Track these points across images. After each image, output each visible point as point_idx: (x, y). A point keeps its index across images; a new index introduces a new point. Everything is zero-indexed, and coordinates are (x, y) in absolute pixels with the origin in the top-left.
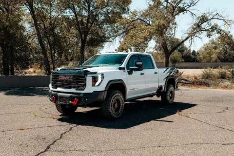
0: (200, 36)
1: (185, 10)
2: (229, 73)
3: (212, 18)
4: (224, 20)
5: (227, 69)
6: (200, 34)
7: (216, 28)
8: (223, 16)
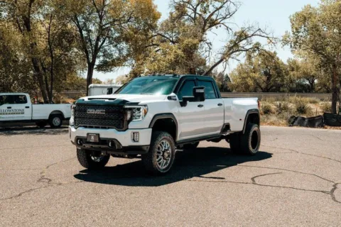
0: (238, 58)
1: (219, 23)
2: (275, 107)
3: (253, 35)
4: (268, 38)
5: (272, 102)
6: (238, 55)
7: (258, 48)
8: (267, 32)
